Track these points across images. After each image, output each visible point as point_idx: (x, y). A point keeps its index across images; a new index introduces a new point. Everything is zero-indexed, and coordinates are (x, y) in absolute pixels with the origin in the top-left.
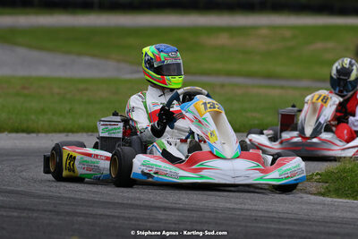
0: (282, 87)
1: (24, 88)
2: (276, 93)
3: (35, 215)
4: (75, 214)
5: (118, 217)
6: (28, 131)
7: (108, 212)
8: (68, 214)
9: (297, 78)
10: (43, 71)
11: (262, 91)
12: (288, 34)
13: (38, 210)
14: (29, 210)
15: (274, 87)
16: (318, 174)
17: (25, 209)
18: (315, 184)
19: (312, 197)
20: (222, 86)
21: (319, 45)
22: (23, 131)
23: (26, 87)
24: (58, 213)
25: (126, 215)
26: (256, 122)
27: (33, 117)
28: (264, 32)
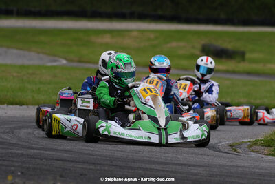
21: (174, 44)
22: (16, 104)
28: (135, 34)
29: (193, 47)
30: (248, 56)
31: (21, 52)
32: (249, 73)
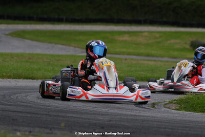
0: (155, 61)
1: (30, 58)
2: (152, 63)
3: (39, 116)
4: (58, 116)
5: (80, 118)
6: (33, 78)
7: (74, 116)
8: (55, 116)
9: (162, 57)
10: (39, 51)
11: (145, 62)
12: (158, 35)
13: (40, 114)
14: (36, 114)
15: (151, 61)
16: (175, 100)
17: (34, 113)
18: (174, 105)
19: (173, 111)
20: (126, 59)
21: (173, 41)
22: (30, 79)
23: (31, 58)
24: (50, 116)
25: (84, 117)
26: (144, 76)
27: (35, 72)
28: (146, 34)
29: (186, 43)
31: (64, 46)
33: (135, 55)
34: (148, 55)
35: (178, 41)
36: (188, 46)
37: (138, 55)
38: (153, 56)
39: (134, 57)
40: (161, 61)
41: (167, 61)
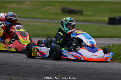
29: (57, 9)
30: (84, 13)
32: (85, 21)
33: (23, 18)
34: (34, 18)
35: (51, 7)
36: (59, 12)
37: (26, 18)
38: (37, 18)
39: (24, 19)
40: (44, 22)
41: (49, 23)
